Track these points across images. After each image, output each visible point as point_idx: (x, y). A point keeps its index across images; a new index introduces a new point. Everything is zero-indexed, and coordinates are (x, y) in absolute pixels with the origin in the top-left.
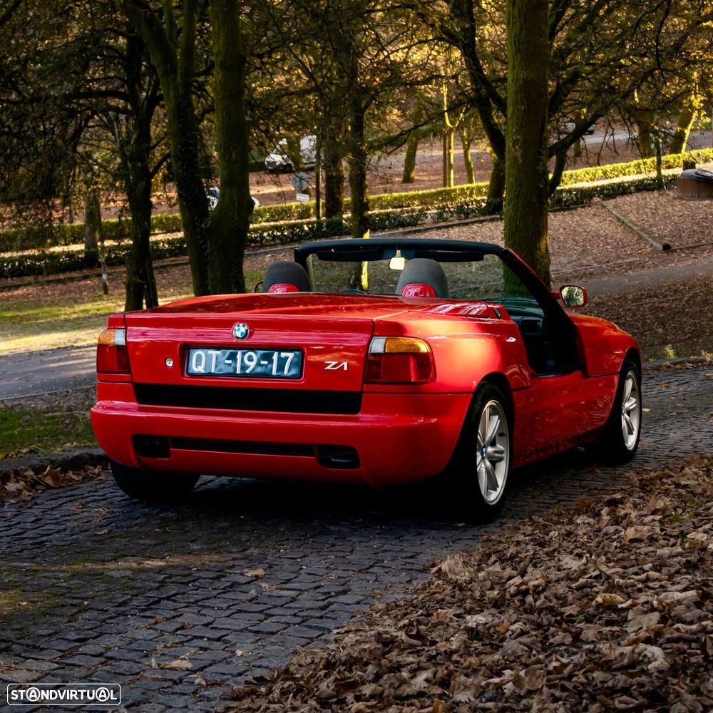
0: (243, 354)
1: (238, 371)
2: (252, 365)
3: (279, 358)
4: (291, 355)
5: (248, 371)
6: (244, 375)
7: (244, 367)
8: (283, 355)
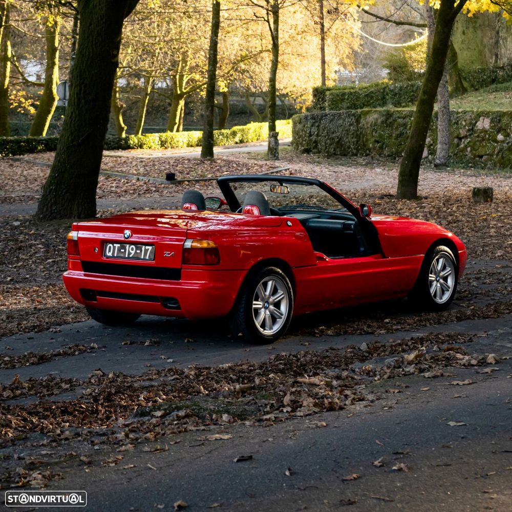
0: (129, 247)
1: (127, 256)
2: (133, 252)
3: (145, 249)
4: (150, 248)
5: (131, 256)
6: (129, 258)
7: (130, 253)
8: (147, 247)
